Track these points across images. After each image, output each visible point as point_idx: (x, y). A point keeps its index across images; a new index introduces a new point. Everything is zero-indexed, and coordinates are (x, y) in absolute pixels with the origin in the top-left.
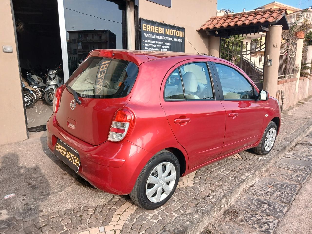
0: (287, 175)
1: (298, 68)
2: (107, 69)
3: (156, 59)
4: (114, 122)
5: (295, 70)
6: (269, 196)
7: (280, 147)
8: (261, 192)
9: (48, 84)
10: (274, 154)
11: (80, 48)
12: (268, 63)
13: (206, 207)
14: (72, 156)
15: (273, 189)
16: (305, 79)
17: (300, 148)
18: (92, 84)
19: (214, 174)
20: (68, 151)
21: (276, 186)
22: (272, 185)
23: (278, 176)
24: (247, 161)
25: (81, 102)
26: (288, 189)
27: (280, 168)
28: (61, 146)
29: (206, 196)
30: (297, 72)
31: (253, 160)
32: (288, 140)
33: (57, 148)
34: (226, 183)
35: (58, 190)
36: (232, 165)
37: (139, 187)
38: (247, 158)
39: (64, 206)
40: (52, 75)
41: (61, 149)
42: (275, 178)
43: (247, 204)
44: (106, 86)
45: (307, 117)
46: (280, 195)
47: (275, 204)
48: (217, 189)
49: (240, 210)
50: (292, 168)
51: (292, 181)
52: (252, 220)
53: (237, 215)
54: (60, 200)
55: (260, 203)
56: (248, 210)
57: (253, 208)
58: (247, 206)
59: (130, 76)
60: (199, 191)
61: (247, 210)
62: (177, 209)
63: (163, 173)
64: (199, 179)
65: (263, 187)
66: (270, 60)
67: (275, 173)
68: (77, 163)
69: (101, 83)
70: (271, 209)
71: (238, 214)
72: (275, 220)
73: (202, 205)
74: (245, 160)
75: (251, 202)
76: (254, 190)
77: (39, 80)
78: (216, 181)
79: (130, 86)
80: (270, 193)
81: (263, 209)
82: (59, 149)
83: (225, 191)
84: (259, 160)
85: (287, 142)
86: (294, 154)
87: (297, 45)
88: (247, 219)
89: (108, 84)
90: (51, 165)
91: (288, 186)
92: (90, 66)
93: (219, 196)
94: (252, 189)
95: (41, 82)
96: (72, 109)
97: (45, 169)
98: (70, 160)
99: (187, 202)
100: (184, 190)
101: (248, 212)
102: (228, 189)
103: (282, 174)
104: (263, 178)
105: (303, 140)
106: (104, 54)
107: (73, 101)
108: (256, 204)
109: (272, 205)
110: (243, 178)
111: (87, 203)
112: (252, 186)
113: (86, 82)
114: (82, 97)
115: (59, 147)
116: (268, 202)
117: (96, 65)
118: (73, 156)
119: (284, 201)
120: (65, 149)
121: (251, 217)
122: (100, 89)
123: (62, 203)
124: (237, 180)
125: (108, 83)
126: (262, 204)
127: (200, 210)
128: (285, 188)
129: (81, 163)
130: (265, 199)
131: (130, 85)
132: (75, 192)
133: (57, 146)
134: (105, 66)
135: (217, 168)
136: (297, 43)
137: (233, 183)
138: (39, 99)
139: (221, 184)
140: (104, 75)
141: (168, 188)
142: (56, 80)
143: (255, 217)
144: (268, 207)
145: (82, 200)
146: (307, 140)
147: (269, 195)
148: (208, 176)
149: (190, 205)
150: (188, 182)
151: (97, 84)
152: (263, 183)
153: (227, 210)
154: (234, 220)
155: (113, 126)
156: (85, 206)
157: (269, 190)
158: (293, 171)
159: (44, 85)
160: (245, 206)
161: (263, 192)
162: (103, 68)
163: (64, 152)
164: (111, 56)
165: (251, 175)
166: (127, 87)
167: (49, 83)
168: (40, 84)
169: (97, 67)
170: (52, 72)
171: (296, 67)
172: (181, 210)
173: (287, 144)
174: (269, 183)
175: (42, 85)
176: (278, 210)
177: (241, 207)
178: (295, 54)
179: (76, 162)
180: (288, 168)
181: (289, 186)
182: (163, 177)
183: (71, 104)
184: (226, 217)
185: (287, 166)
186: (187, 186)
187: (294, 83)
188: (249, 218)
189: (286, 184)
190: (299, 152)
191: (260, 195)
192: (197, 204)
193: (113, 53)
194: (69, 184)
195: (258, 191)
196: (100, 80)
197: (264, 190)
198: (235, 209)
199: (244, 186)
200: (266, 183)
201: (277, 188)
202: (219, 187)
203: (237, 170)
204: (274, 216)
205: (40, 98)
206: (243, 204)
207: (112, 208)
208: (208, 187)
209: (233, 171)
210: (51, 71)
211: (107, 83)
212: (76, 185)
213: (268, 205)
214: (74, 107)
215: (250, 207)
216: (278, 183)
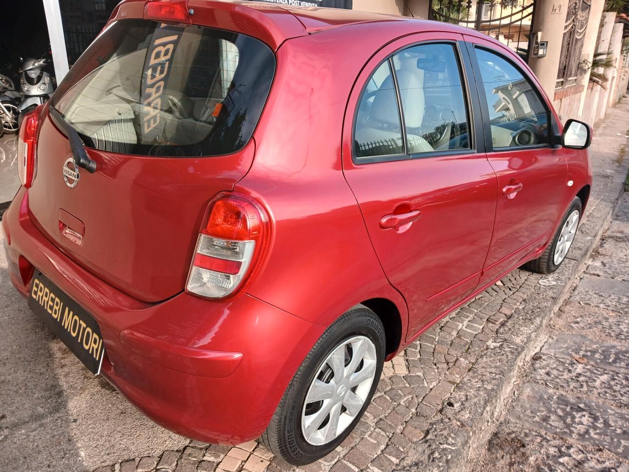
0: (608, 324)
1: (586, 64)
2: (170, 61)
3: (323, 29)
4: (203, 236)
5: (580, 70)
6: (585, 388)
7: (578, 252)
8: (563, 375)
9: (26, 94)
10: (569, 270)
11: (100, 9)
12: (538, 51)
13: (453, 442)
14: (80, 325)
15: (589, 367)
16: (594, 88)
17: (614, 249)
18: (129, 102)
19: (450, 334)
20: (67, 309)
21: (592, 358)
22: (582, 353)
23: (588, 326)
24: (514, 290)
25: (93, 165)
26: (623, 364)
27: (586, 304)
28: (47, 290)
29: (443, 403)
30: (585, 71)
31: (528, 287)
32: (588, 232)
33: (36, 293)
34: (485, 359)
35: (48, 406)
36: (486, 304)
37: (283, 417)
38: (514, 282)
39: (67, 462)
40: (33, 72)
41: (46, 299)
42: (584, 333)
43: (539, 414)
44: (170, 111)
45: (607, 172)
46: (610, 384)
47: (604, 411)
48: (465, 380)
49: (526, 435)
50: (614, 303)
51: (623, 341)
52: (563, 464)
53: (522, 449)
54: (54, 440)
55: (568, 409)
56: (546, 434)
57: (556, 427)
58: (541, 422)
59: (241, 85)
60: (424, 387)
61: (543, 432)
62: (379, 452)
63: (346, 366)
64: (418, 350)
65: (563, 360)
66: (543, 44)
67: (579, 320)
68: (96, 347)
69: (156, 99)
70: (600, 428)
71: (524, 446)
72: (621, 463)
73: (441, 433)
74: (510, 289)
75: (546, 407)
76: (544, 371)
77: (3, 82)
78: (459, 354)
79: (245, 114)
80: (585, 378)
81: (582, 429)
82: (42, 297)
83: (486, 383)
84: (542, 286)
85: (589, 238)
86: (605, 266)
87: (590, 9)
88: (551, 462)
89: (175, 105)
90: (29, 323)
91: (621, 356)
92: (118, 51)
93: (476, 400)
94: (539, 368)
95: (10, 88)
96: (68, 184)
97: (12, 337)
98: (74, 335)
99: (402, 427)
100: (388, 389)
101: (548, 441)
102: (494, 379)
103: (596, 323)
104: (557, 333)
105: (613, 228)
106: (161, 10)
107: (71, 160)
108: (560, 413)
109: (598, 414)
110: (518, 340)
111: (133, 448)
112: (536, 358)
113: (111, 97)
114: (98, 150)
115: (41, 291)
116: (589, 407)
117: (139, 47)
118: (84, 325)
119: (624, 401)
120: (57, 300)
121: (560, 457)
122: (155, 117)
123: (59, 451)
124: (507, 349)
125: (176, 100)
126: (574, 413)
127: (439, 454)
128: (614, 361)
129: (105, 350)
130: (578, 398)
131: (246, 111)
132: (96, 411)
133: (35, 288)
134: (162, 49)
135: (453, 314)
136: (590, 5)
137: (499, 358)
138: (7, 129)
139: (473, 364)
140: (163, 76)
141: (356, 401)
142: (44, 84)
143: (570, 456)
144: (592, 423)
145: (118, 436)
146: (621, 229)
147: (585, 386)
148: (437, 340)
149: (410, 436)
150: (394, 363)
151: (146, 103)
152: (559, 349)
153: (495, 435)
154: (518, 466)
155: (201, 248)
156: (126, 458)
157: (579, 368)
158: (619, 312)
159: (17, 94)
160: (537, 421)
161: (566, 376)
162: (158, 55)
163: (55, 307)
164: (184, 19)
165: (536, 332)
166: (237, 116)
167: (28, 90)
168: (8, 93)
169: (141, 53)
170: (34, 65)
171: (584, 61)
172: (390, 455)
173: (588, 241)
174: (574, 348)
175: (14, 94)
176: (619, 431)
177: (527, 425)
178: (584, 30)
179: (93, 344)
180: (604, 303)
181: (623, 357)
182: (346, 376)
183: (65, 168)
184: (497, 458)
185: (602, 298)
186: (391, 374)
187: (577, 96)
188: (555, 458)
189: (613, 351)
190: (615, 261)
191: (562, 386)
192: (427, 433)
193: (190, 8)
194: (79, 385)
195: (555, 372)
196: (153, 90)
197: (570, 371)
198: (514, 432)
199: (520, 362)
200: (567, 348)
201: (596, 363)
202: (471, 373)
203: (501, 320)
204: (612, 449)
205: (10, 126)
206: (528, 412)
207: (205, 458)
208: (443, 376)
209: (492, 323)
210: (30, 60)
211: (172, 100)
212: (99, 388)
213: (589, 417)
214: (73, 178)
215: (548, 424)
216: (594, 346)
